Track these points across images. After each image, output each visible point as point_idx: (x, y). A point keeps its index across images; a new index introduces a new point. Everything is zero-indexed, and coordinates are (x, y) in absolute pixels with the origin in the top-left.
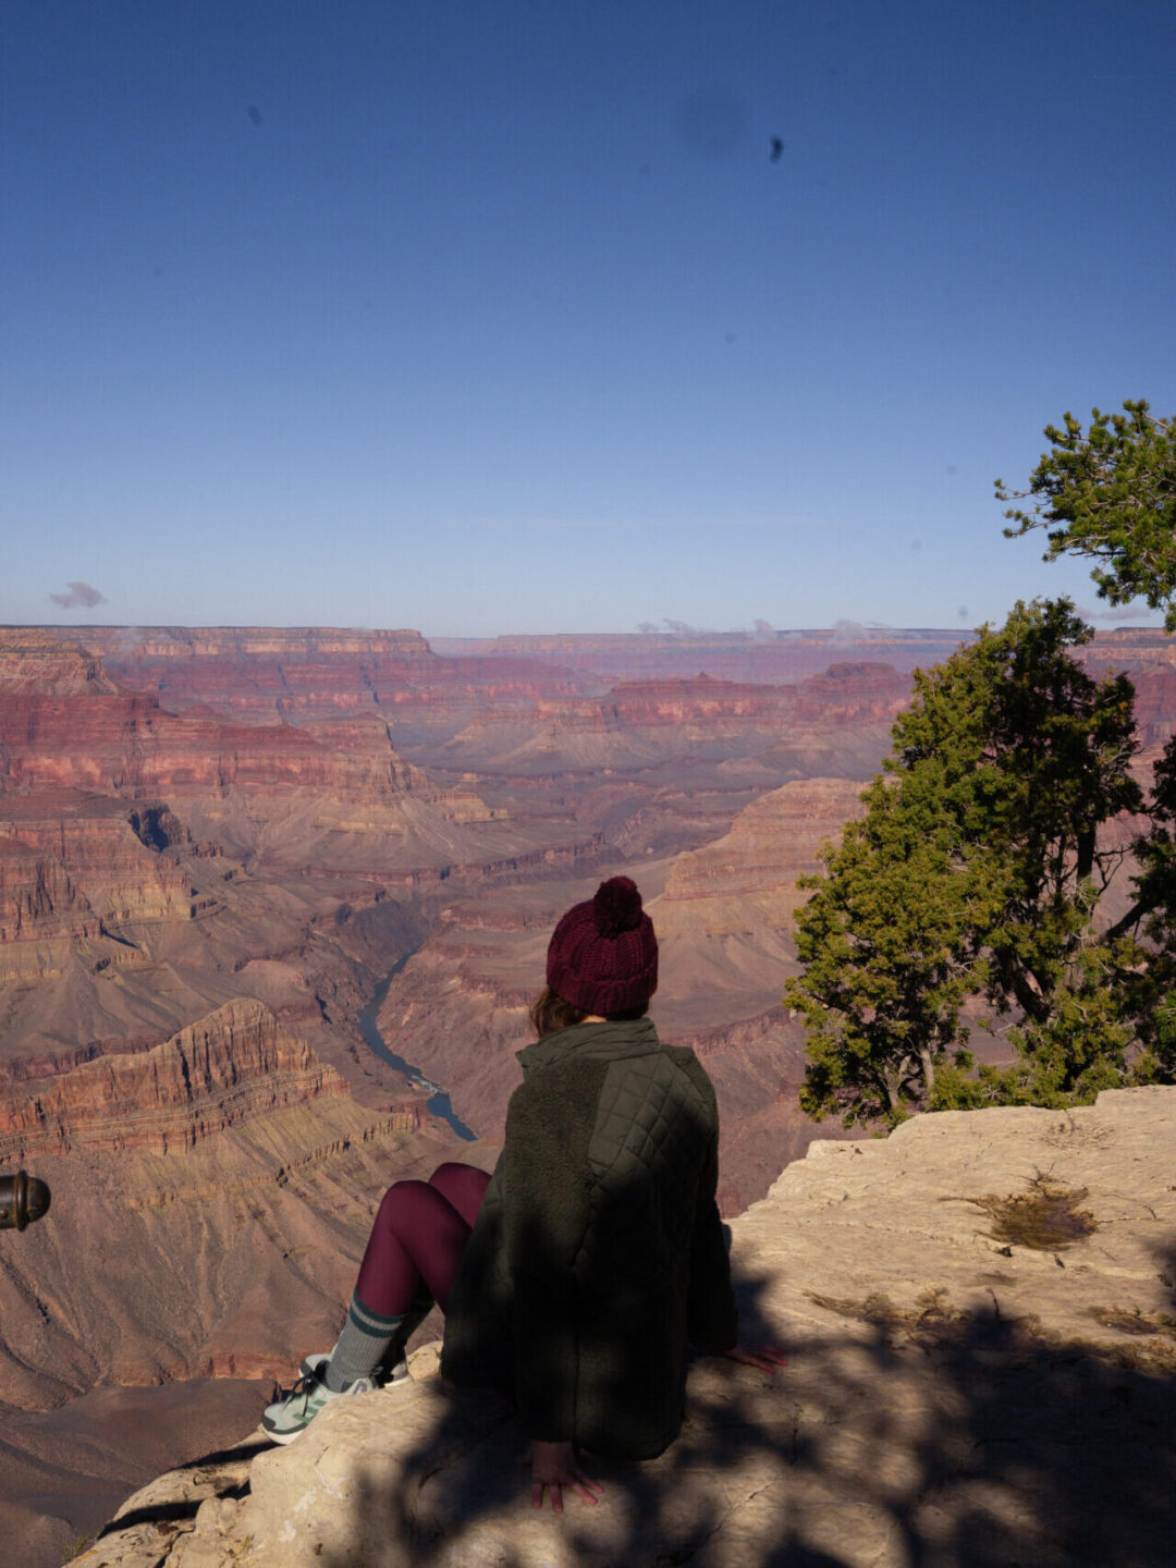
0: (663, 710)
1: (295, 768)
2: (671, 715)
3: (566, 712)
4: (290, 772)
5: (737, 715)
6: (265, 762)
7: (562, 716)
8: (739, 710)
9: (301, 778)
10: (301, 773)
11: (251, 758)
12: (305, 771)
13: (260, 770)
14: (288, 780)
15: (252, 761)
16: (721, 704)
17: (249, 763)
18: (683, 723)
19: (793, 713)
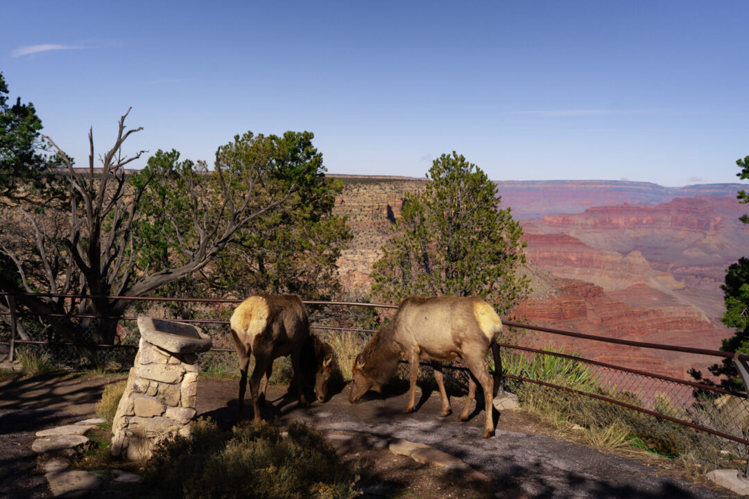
0: (614, 221)
1: (573, 258)
2: (618, 224)
3: (583, 222)
4: (569, 260)
5: (644, 224)
6: (555, 254)
7: (582, 224)
8: (644, 222)
9: (576, 263)
10: (577, 261)
11: (547, 252)
12: (580, 260)
13: (553, 259)
14: (569, 265)
15: (548, 254)
16: (637, 219)
17: (546, 254)
18: (625, 228)
19: (670, 223)
